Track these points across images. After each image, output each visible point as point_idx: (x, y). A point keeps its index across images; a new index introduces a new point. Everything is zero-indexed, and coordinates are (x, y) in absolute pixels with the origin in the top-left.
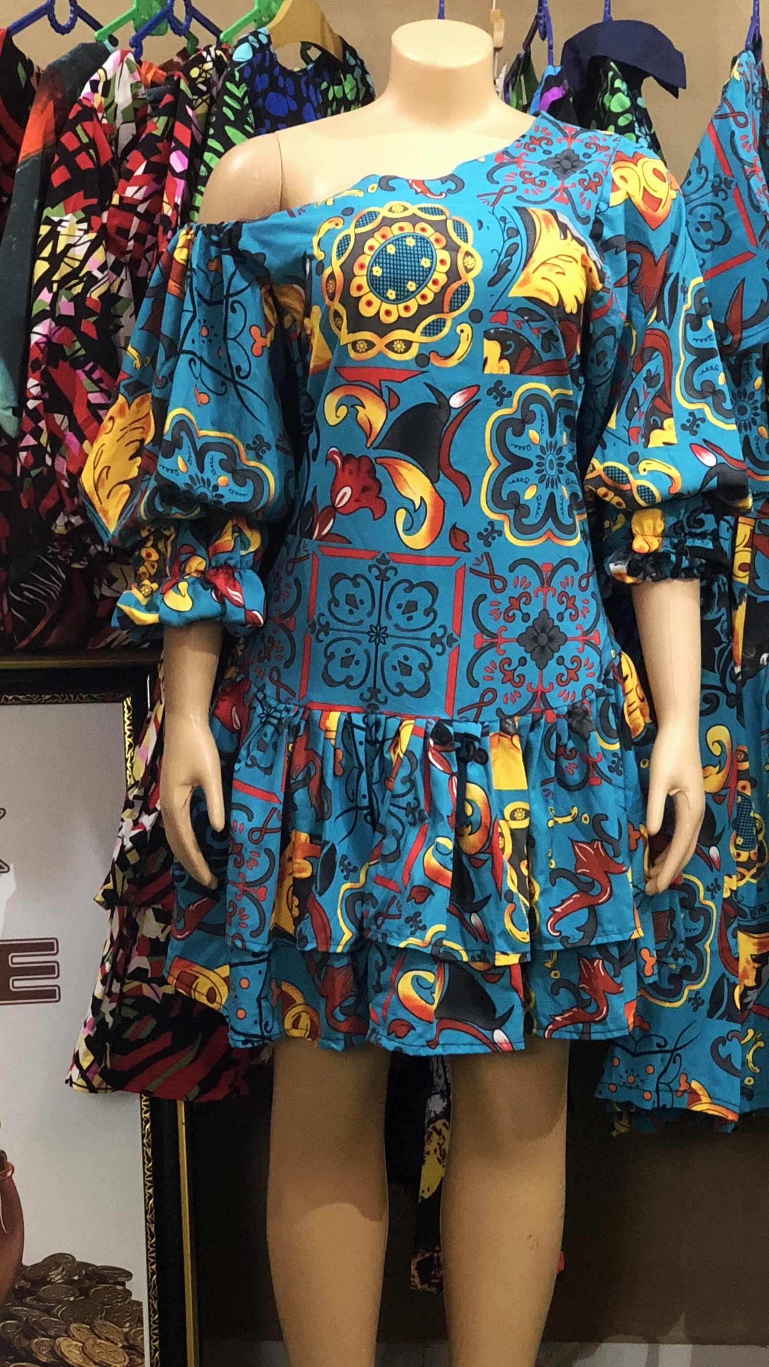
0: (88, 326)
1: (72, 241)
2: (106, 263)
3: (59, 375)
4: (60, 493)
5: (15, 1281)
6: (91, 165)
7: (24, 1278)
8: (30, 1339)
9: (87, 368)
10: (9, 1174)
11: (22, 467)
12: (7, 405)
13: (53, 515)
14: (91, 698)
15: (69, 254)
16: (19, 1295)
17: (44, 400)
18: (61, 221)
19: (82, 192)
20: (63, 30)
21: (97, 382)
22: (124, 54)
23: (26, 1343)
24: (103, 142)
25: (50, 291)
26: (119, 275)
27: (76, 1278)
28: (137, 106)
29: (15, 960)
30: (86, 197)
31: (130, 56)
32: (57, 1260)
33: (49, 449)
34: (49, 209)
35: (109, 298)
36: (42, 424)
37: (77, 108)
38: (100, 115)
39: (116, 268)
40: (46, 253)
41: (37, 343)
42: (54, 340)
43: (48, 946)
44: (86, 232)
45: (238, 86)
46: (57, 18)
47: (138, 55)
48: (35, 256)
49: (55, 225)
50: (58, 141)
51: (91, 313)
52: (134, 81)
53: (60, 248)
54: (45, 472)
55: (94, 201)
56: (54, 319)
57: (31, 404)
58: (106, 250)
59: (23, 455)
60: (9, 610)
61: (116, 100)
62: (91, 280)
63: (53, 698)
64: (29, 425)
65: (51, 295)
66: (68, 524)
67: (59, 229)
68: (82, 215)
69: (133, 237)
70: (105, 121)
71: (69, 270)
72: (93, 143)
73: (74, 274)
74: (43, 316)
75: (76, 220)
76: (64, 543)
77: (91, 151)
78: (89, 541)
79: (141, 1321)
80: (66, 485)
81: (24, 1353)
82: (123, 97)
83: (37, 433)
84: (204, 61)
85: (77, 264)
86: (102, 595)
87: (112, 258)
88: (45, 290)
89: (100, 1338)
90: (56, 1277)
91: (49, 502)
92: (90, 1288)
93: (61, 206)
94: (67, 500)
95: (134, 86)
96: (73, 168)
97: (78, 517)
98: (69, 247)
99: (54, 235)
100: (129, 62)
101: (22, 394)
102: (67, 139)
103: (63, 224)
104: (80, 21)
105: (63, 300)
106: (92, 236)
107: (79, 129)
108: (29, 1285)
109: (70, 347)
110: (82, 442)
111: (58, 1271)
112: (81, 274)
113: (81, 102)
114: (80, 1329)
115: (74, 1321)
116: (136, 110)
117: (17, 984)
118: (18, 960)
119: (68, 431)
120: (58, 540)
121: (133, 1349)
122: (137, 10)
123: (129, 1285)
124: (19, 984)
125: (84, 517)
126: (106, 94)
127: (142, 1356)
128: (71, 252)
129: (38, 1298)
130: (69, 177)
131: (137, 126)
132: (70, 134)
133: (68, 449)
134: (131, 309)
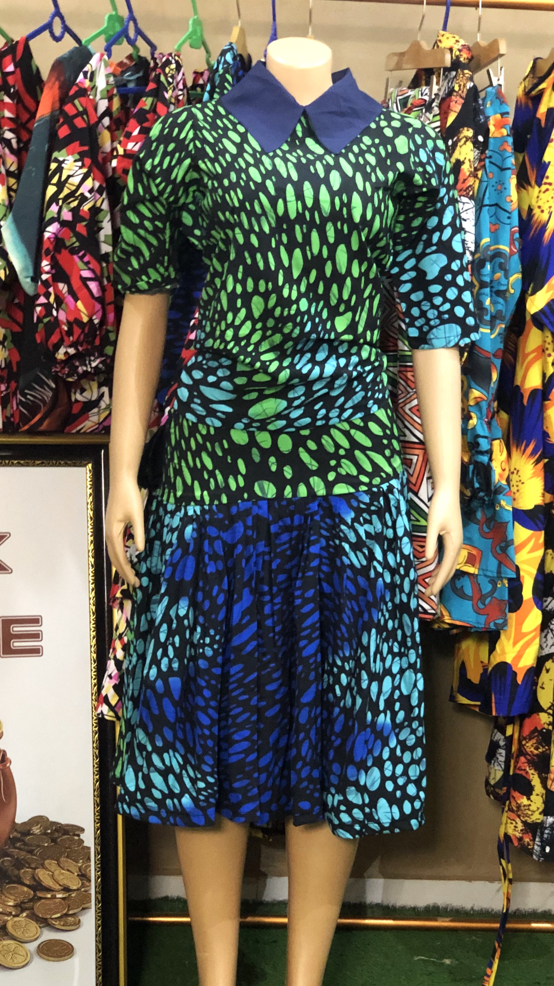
0: (81, 228)
1: (71, 173)
2: (93, 188)
3: (63, 257)
4: (61, 333)
5: (10, 832)
6: (84, 125)
7: (16, 830)
8: (19, 869)
9: (81, 254)
10: (8, 765)
11: (38, 317)
13: (57, 347)
14: (66, 463)
15: (69, 181)
16: (13, 841)
17: (52, 274)
18: (64, 160)
19: (78, 142)
20: (57, 40)
21: (87, 263)
22: (102, 55)
23: (16, 872)
24: (91, 110)
25: (57, 204)
26: (101, 195)
27: (49, 831)
28: (108, 89)
29: (15, 629)
30: (81, 145)
31: (106, 57)
32: (38, 820)
33: (55, 305)
34: (56, 152)
35: (95, 211)
36: (51, 290)
37: (75, 88)
38: (88, 93)
39: (100, 191)
40: (55, 180)
41: (49, 238)
42: (59, 236)
43: (36, 621)
44: (81, 168)
46: (54, 31)
47: (109, 56)
48: (47, 182)
49: (60, 163)
50: (61, 110)
51: (83, 219)
52: (107, 73)
53: (63, 178)
54: (52, 319)
55: (86, 148)
56: (59, 223)
57: (44, 277)
58: (93, 180)
59: (38, 309)
60: (18, 408)
61: (97, 84)
62: (83, 199)
63: (42, 463)
64: (42, 290)
65: (58, 207)
66: (66, 353)
67: (63, 165)
68: (77, 157)
70: (91, 97)
71: (69, 191)
72: (85, 112)
73: (72, 194)
74: (52, 221)
75: (73, 160)
76: (63, 365)
77: (85, 117)
78: (77, 364)
79: (89, 859)
80: (66, 328)
81: (15, 879)
82: (101, 83)
83: (48, 295)
85: (73, 188)
86: (76, 399)
87: (97, 185)
88: (54, 204)
89: (63, 869)
90: (36, 830)
91: (55, 339)
92: (59, 837)
93: (64, 151)
94: (66, 338)
95: (107, 76)
96: (72, 127)
97: (73, 349)
98: (69, 177)
99: (60, 169)
100: (104, 60)
101: (38, 270)
102: (68, 108)
103: (66, 162)
104: (67, 35)
105: (65, 210)
106: (85, 170)
107: (76, 102)
108: (19, 835)
109: (69, 241)
110: (76, 301)
111: (39, 826)
112: (77, 195)
113: (77, 85)
114: (51, 864)
115: (48, 858)
116: (108, 91)
117: (15, 644)
118: (17, 629)
119: (66, 295)
120: (59, 363)
121: (84, 876)
122: (106, 28)
123: (82, 836)
124: (17, 644)
125: (76, 349)
126: (91, 79)
127: (90, 881)
128: (71, 180)
129: (25, 844)
130: (69, 132)
131: (109, 101)
132: (70, 105)
133: (68, 305)
134: (108, 218)
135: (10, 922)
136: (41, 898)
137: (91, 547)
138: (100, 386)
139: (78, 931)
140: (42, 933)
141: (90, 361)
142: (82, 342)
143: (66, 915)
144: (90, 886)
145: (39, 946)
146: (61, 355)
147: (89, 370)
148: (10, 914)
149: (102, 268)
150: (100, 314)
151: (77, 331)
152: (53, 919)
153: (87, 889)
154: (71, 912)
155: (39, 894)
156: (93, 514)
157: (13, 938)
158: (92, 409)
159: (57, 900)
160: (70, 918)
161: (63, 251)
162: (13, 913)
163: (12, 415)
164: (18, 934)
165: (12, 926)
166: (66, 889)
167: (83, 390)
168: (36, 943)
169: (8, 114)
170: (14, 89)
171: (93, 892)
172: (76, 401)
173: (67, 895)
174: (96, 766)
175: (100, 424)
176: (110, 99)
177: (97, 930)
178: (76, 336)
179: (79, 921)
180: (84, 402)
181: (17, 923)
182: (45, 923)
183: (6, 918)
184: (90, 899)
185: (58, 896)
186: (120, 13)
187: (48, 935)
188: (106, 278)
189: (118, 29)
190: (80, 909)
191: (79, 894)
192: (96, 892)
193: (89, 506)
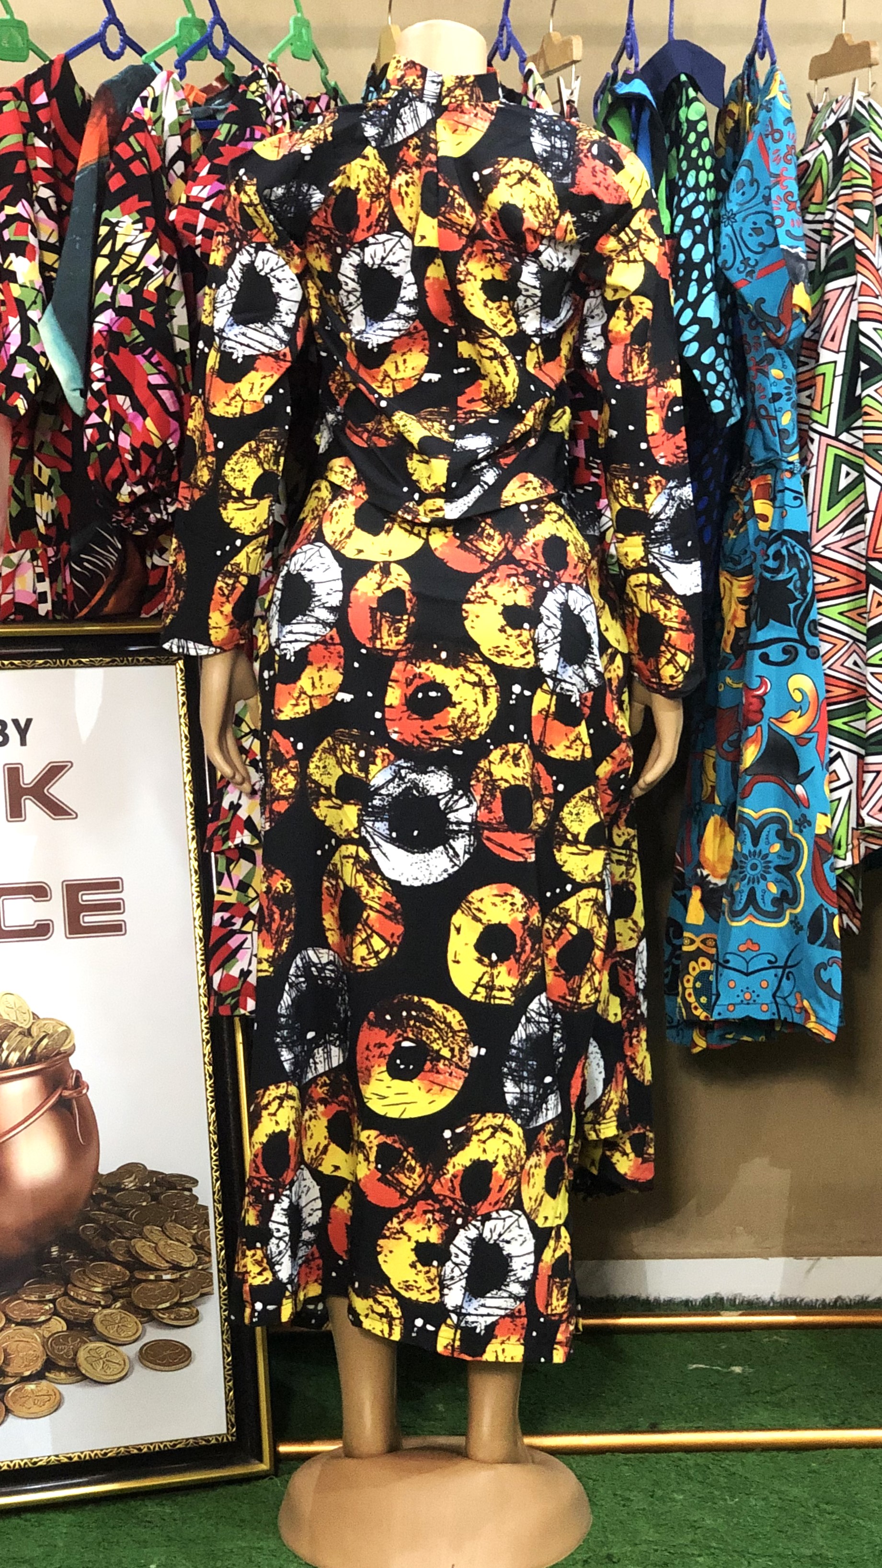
0: (146, 315)
1: (129, 240)
2: (160, 259)
3: (121, 359)
4: (123, 465)
5: (92, 1188)
6: (145, 172)
7: (101, 1185)
8: (107, 1239)
9: (146, 353)
10: (84, 1091)
11: (89, 443)
12: (75, 386)
13: (117, 485)
14: (146, 660)
15: (127, 251)
16: (96, 1200)
17: (107, 383)
18: (118, 222)
19: (136, 196)
20: (114, 57)
21: (155, 365)
22: (170, 74)
23: (104, 1244)
24: (153, 152)
25: (111, 284)
26: (171, 270)
27: (148, 1185)
28: (182, 121)
29: (85, 898)
30: (141, 200)
31: (176, 76)
32: (129, 1169)
33: (112, 426)
34: (107, 212)
35: (164, 290)
36: (106, 404)
37: (129, 121)
38: (150, 127)
39: (170, 263)
40: (106, 250)
41: (100, 332)
42: (114, 329)
43: (114, 885)
44: (142, 231)
46: (109, 45)
47: (182, 76)
48: (96, 253)
49: (113, 225)
50: (112, 152)
51: (148, 303)
52: (179, 99)
53: (118, 247)
54: (110, 447)
55: (148, 204)
56: (114, 310)
57: (96, 386)
58: (160, 248)
59: (89, 432)
60: (71, 581)
61: (164, 115)
62: (147, 275)
63: (113, 661)
64: (94, 404)
65: (112, 288)
66: (132, 493)
67: (117, 229)
68: (137, 217)
70: (153, 133)
71: (127, 265)
72: (144, 153)
73: (131, 269)
74: (105, 306)
75: (132, 221)
76: (127, 511)
77: (144, 159)
78: (148, 510)
79: (207, 1223)
80: (129, 457)
81: (102, 1254)
82: (170, 113)
83: (101, 412)
85: (133, 261)
86: (153, 564)
87: (165, 255)
88: (106, 284)
89: (171, 1239)
90: (129, 1183)
91: (114, 472)
92: (162, 1193)
93: (118, 208)
94: (130, 472)
95: (179, 103)
96: (128, 175)
97: (141, 487)
98: (126, 245)
99: (112, 235)
100: (174, 80)
101: (88, 378)
102: (122, 150)
103: (121, 224)
104: (127, 48)
105: (122, 292)
106: (147, 234)
107: (132, 139)
108: (105, 1192)
109: (129, 335)
110: (144, 419)
111: (131, 1179)
112: (138, 270)
113: (132, 116)
114: (153, 1231)
115: (148, 1224)
116: (181, 125)
117: (87, 919)
118: (87, 897)
119: (130, 411)
120: (122, 508)
121: (201, 1249)
122: (179, 37)
123: (195, 1191)
124: (88, 919)
125: (146, 487)
126: (154, 108)
127: (209, 1254)
128: (128, 250)
129: (115, 1204)
130: (124, 182)
131: (183, 140)
132: (123, 144)
133: (132, 425)
134: (182, 301)
135: (99, 1316)
136: (141, 1281)
137: (188, 778)
139: (196, 1327)
140: (144, 1332)
141: (166, 503)
142: (155, 476)
143: (178, 1304)
144: (210, 1262)
145: (141, 1349)
146: (124, 495)
147: (165, 517)
148: (97, 1305)
149: (178, 372)
150: (177, 436)
151: (146, 460)
152: (158, 1310)
153: (206, 1266)
154: (184, 1301)
155: (138, 1275)
156: (189, 732)
157: (105, 1340)
159: (164, 1284)
160: (183, 1309)
161: (121, 349)
162: (102, 1303)
163: (65, 591)
164: (111, 1333)
165: (101, 1322)
166: (176, 1267)
167: (162, 551)
168: (137, 1346)
169: (41, 163)
170: (49, 127)
171: (214, 1270)
172: (154, 567)
173: (177, 1275)
174: (210, 1089)
176: (185, 137)
177: (223, 1326)
178: (144, 469)
179: (197, 1311)
181: (108, 1318)
182: (148, 1316)
183: (93, 1310)
184: (211, 1281)
185: (165, 1277)
186: (199, 16)
187: (154, 1334)
188: (183, 386)
189: (197, 37)
190: (198, 1295)
191: (194, 1275)
192: (219, 1271)
193: (182, 720)
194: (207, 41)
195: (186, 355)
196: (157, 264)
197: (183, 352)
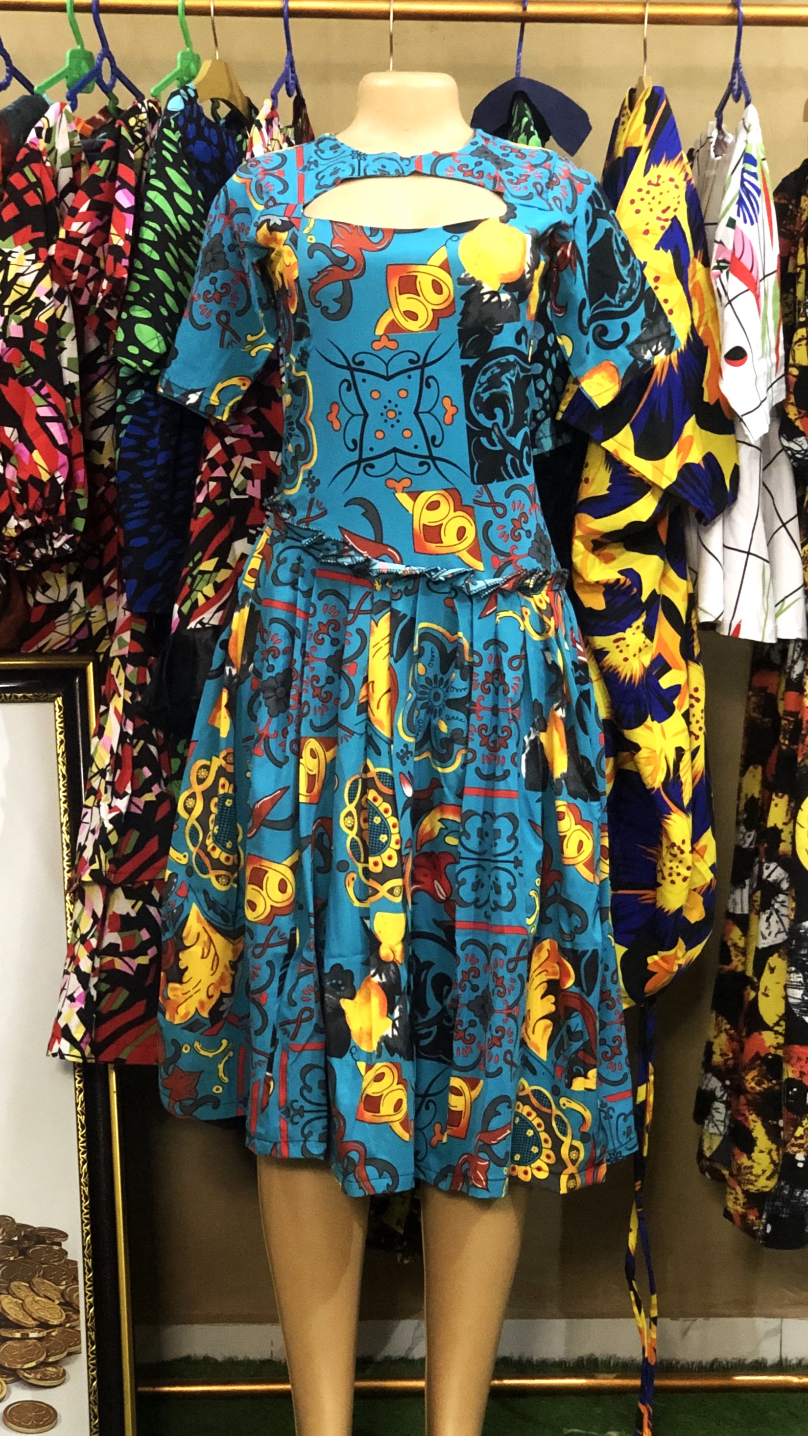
0: (37, 347)
1: (21, 270)
2: (51, 290)
3: (10, 391)
4: (10, 498)
6: (39, 203)
9: (36, 385)
13: (4, 519)
14: (24, 697)
15: (18, 282)
18: (11, 252)
19: (29, 227)
20: (1, 87)
21: (45, 397)
22: (63, 105)
24: (47, 182)
25: (2, 314)
26: (62, 302)
27: (16, 1239)
28: (73, 153)
30: (34, 230)
31: (68, 108)
35: (55, 322)
37: (24, 151)
38: (44, 158)
39: (61, 295)
42: (5, 359)
44: (34, 262)
45: (174, 132)
47: (74, 107)
49: (6, 256)
51: (41, 335)
52: (70, 130)
53: (10, 277)
55: (41, 234)
56: (5, 340)
58: (52, 279)
61: (57, 146)
62: (39, 306)
65: (3, 318)
66: (18, 527)
68: (30, 247)
69: (78, 268)
70: (48, 164)
71: (18, 296)
72: (39, 183)
73: (23, 300)
75: (23, 251)
76: (12, 545)
77: (39, 190)
78: (32, 545)
79: (76, 1279)
80: (17, 491)
82: (62, 144)
84: (140, 112)
85: (25, 291)
86: (35, 600)
87: (56, 287)
89: (38, 1295)
91: (1, 506)
92: (29, 1248)
93: (10, 239)
94: (18, 506)
95: (71, 135)
96: (22, 204)
97: (27, 521)
98: (18, 275)
100: (67, 112)
102: (16, 180)
103: (13, 255)
104: (14, 81)
105: (13, 323)
106: (40, 265)
107: (27, 170)
109: (19, 366)
110: (31, 452)
111: (1, 1231)
112: (30, 300)
113: (27, 146)
114: (20, 1287)
115: (15, 1279)
116: (72, 156)
119: (17, 442)
120: (7, 543)
121: (69, 1306)
122: (69, 68)
123: (65, 1245)
125: (33, 521)
126: (48, 139)
127: (77, 1312)
128: (20, 281)
130: (18, 213)
131: (74, 171)
132: (17, 175)
133: (19, 458)
134: (72, 333)
136: (6, 1339)
137: (65, 818)
138: (70, 580)
139: (62, 1387)
140: (9, 1391)
141: (51, 540)
142: (41, 511)
143: (45, 1364)
144: (78, 1319)
145: (6, 1409)
146: (10, 529)
147: (50, 553)
149: (67, 404)
150: (66, 470)
151: (34, 493)
152: (24, 1370)
153: (74, 1324)
154: (51, 1360)
155: (4, 1333)
156: (67, 771)
158: (59, 616)
159: (31, 1342)
160: (50, 1369)
161: (11, 381)
166: (44, 1325)
167: (46, 588)
168: (2, 1407)
171: (83, 1329)
172: (37, 603)
173: (44, 1333)
174: (82, 1139)
175: (71, 637)
176: (76, 168)
177: (90, 1386)
178: (32, 502)
179: (64, 1372)
180: (48, 605)
182: (14, 1376)
184: (79, 1339)
185: (32, 1335)
186: (87, 48)
187: (19, 1394)
188: (71, 419)
189: (86, 70)
190: (65, 1354)
191: (63, 1333)
192: (87, 1329)
193: (60, 759)
194: (95, 74)
195: (75, 388)
196: (49, 295)
197: (72, 385)
